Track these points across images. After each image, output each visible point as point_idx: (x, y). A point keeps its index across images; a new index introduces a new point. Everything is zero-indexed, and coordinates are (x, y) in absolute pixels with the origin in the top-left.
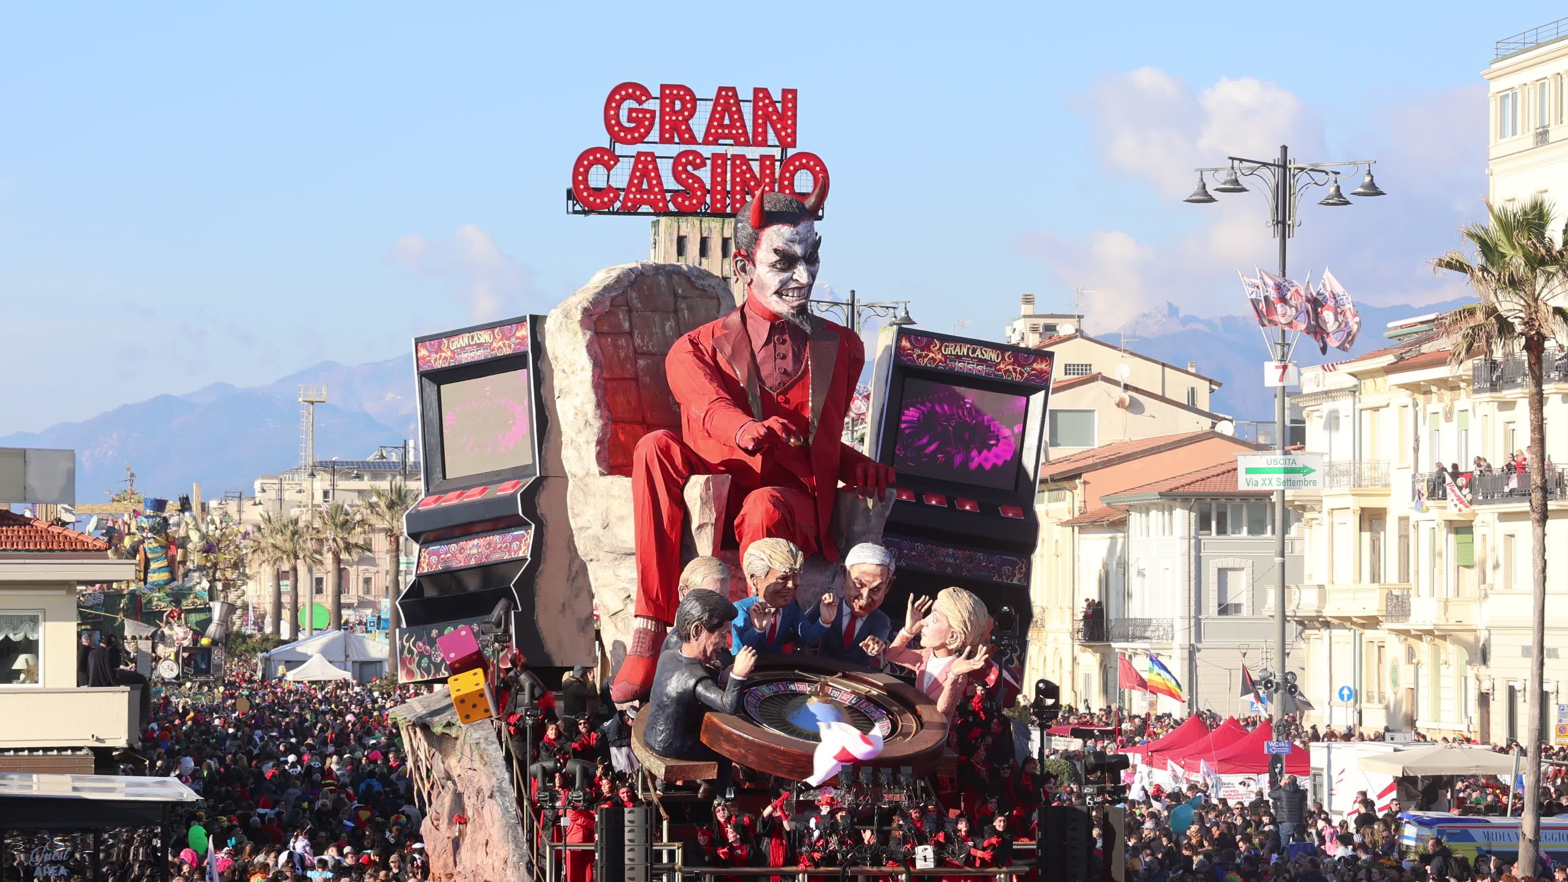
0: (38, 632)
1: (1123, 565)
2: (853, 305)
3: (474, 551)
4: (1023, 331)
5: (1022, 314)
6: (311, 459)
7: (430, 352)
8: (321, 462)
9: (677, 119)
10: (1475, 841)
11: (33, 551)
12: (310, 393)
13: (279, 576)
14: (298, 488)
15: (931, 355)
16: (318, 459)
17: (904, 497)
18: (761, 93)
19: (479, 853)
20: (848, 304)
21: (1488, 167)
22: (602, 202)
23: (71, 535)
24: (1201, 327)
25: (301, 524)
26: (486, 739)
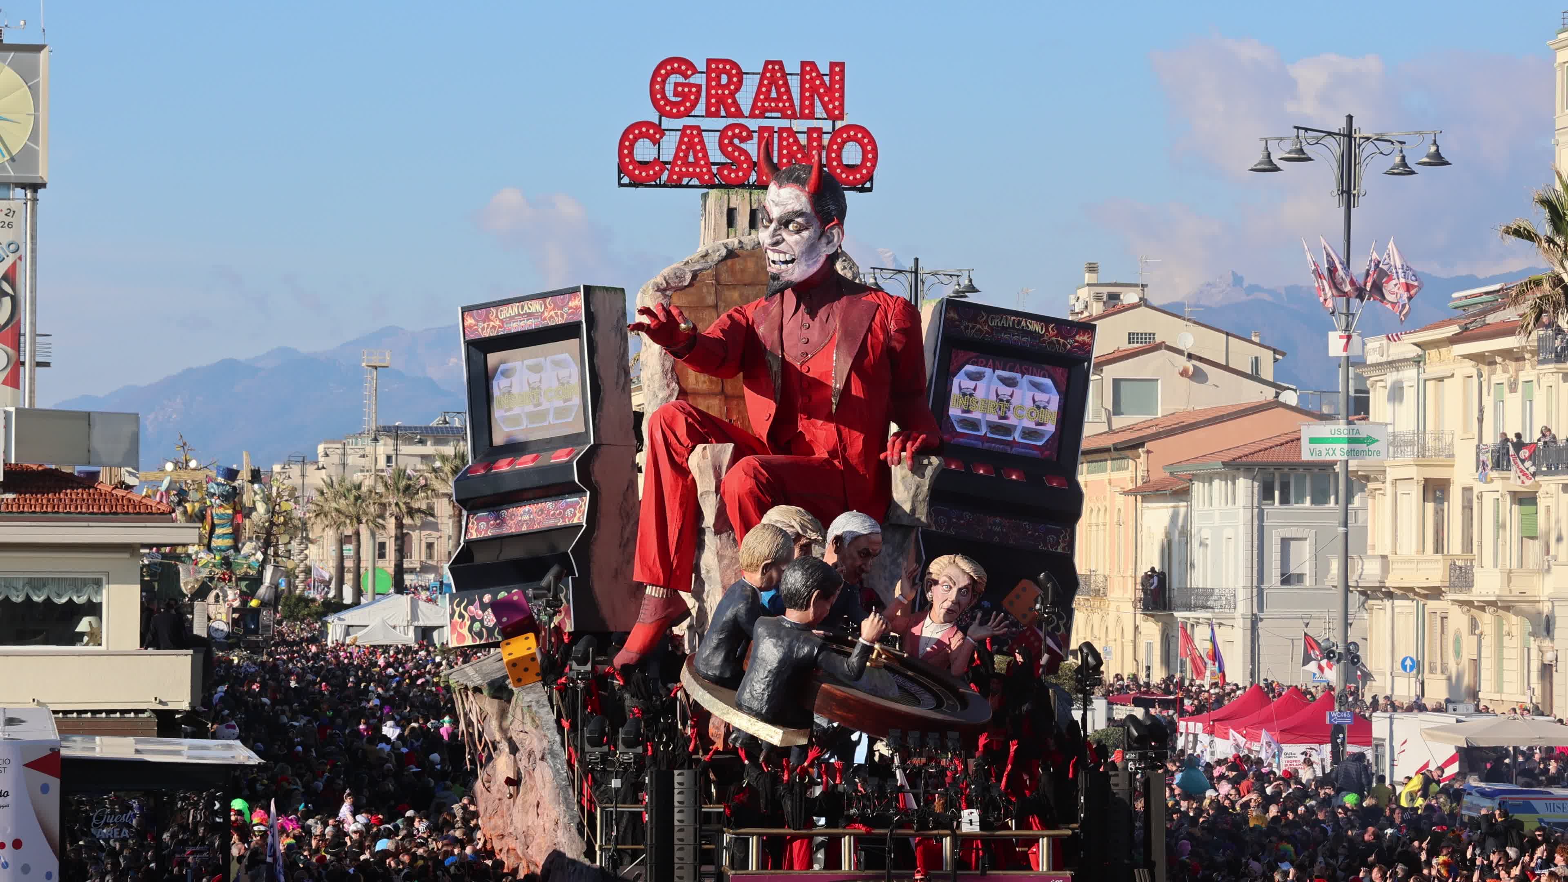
0: (101, 595)
1: (1185, 534)
2: (916, 272)
3: (526, 517)
4: (1087, 299)
5: (1086, 282)
6: (374, 425)
7: (478, 321)
8: (384, 427)
9: (723, 93)
10: (1537, 813)
11: (96, 514)
12: (374, 358)
13: (342, 541)
14: (361, 453)
15: (978, 326)
16: (382, 423)
17: (953, 467)
18: (808, 67)
19: (530, 814)
20: (911, 272)
21: (1554, 137)
22: (648, 175)
23: (135, 498)
24: (1266, 297)
25: (364, 489)
26: (538, 702)
